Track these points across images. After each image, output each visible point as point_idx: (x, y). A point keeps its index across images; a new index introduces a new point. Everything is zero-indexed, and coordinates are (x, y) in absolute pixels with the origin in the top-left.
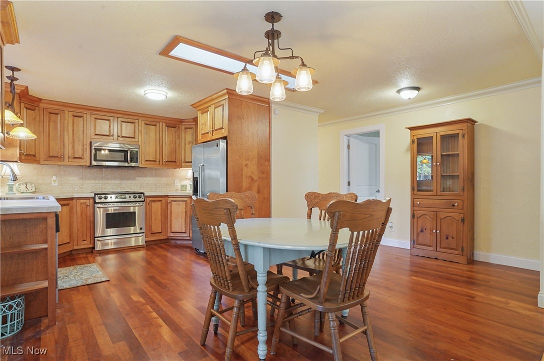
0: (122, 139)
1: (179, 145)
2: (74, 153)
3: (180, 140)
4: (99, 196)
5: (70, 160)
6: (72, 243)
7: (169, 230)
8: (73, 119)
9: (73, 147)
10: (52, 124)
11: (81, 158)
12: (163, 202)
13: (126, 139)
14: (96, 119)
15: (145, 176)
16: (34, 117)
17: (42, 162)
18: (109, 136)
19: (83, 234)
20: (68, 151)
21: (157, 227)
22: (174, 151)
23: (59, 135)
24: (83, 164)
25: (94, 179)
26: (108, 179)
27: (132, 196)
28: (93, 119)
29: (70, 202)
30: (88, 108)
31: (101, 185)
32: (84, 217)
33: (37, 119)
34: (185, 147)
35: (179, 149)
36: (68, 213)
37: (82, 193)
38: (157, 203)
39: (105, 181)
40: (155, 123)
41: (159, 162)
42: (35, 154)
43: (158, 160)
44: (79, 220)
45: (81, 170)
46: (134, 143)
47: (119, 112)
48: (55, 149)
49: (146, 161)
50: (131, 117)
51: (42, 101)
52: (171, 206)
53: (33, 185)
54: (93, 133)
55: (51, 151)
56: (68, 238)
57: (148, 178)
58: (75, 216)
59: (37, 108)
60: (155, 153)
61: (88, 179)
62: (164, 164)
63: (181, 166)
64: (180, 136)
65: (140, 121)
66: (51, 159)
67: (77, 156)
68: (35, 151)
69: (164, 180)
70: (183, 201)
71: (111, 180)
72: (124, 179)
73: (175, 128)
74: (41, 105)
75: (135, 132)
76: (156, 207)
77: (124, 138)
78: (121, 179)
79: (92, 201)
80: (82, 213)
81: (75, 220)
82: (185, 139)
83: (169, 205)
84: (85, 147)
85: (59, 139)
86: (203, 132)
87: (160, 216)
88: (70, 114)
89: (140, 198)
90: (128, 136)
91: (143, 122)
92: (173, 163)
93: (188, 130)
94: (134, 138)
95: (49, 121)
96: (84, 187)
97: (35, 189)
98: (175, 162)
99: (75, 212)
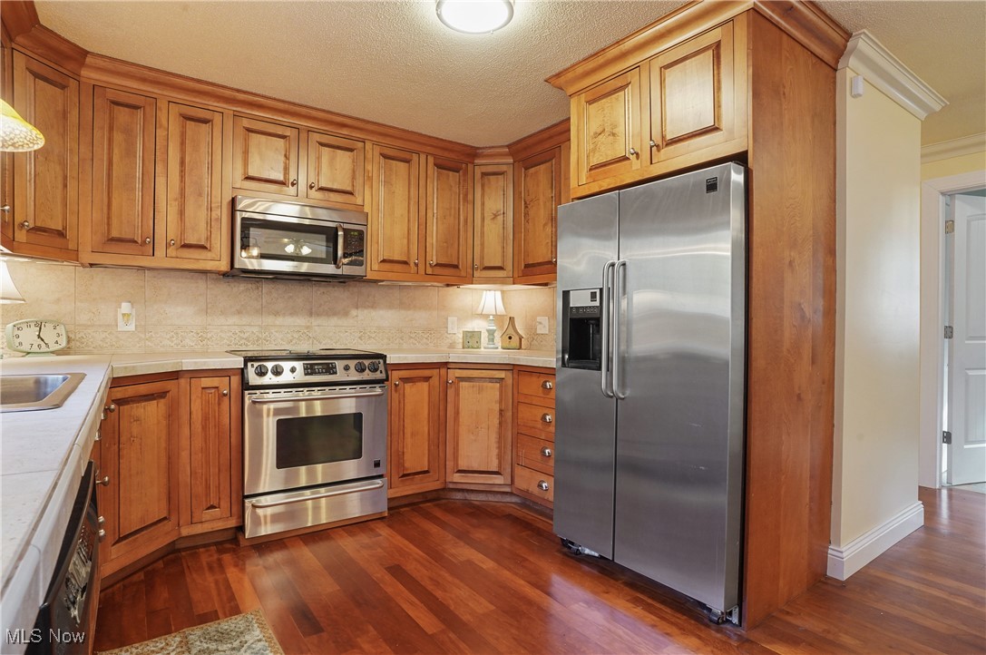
0: (319, 195)
1: (466, 221)
2: (183, 232)
3: (470, 206)
4: (256, 364)
5: (172, 251)
6: (174, 518)
7: (450, 464)
8: (184, 127)
9: (182, 213)
10: (118, 137)
11: (203, 247)
12: (435, 381)
13: (332, 194)
14: (249, 130)
15: (373, 306)
16: (60, 108)
17: (87, 257)
18: (283, 183)
19: (208, 487)
20: (167, 225)
21: (416, 457)
22: (453, 237)
23: (139, 174)
24: (210, 266)
25: (239, 312)
26: (277, 314)
27: (352, 363)
28: (241, 132)
29: (170, 385)
30: (228, 93)
31: (255, 330)
32: (212, 432)
33: (73, 116)
34: (483, 226)
35: (466, 231)
36: (164, 423)
37: (205, 353)
38: (419, 384)
39: (269, 320)
40: (406, 155)
41: (416, 265)
42: (65, 228)
43: (413, 259)
44: (198, 443)
45: (202, 285)
46: (351, 207)
47: (314, 113)
48: (128, 220)
49: (384, 261)
50: (345, 132)
51: (89, 60)
52: (457, 393)
53: (61, 329)
54: (239, 174)
55: (115, 222)
56: (164, 504)
57: (382, 312)
58: (186, 431)
59: (73, 83)
60: (405, 241)
61: (223, 313)
62: (429, 271)
63: (470, 280)
64: (470, 197)
65: (369, 145)
66: (114, 247)
67: (192, 241)
68: (65, 218)
69: (420, 317)
70: (492, 380)
71: (284, 315)
72: (318, 315)
73: (458, 172)
74: (84, 72)
75: (354, 178)
76: (417, 396)
77: (326, 193)
78: (311, 314)
79: (235, 380)
80: (206, 419)
81: (185, 442)
82: (483, 204)
83: (451, 392)
84: (216, 213)
85: (138, 185)
86: (595, 161)
87: (426, 422)
88: (174, 109)
89: (376, 370)
90: (335, 186)
91: (377, 150)
92: (451, 271)
93: (491, 177)
94: (351, 194)
95: (111, 129)
96: (209, 335)
97: (68, 342)
98: (456, 267)
99: (185, 418)
